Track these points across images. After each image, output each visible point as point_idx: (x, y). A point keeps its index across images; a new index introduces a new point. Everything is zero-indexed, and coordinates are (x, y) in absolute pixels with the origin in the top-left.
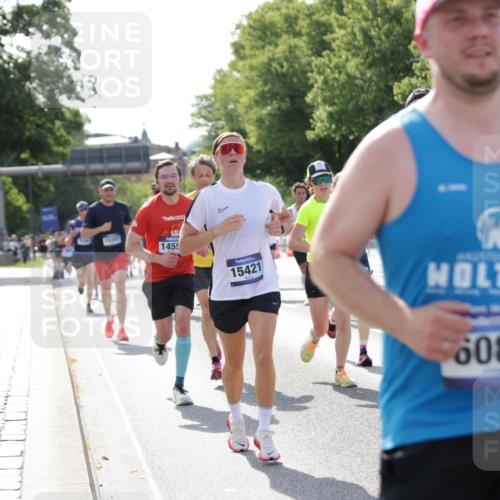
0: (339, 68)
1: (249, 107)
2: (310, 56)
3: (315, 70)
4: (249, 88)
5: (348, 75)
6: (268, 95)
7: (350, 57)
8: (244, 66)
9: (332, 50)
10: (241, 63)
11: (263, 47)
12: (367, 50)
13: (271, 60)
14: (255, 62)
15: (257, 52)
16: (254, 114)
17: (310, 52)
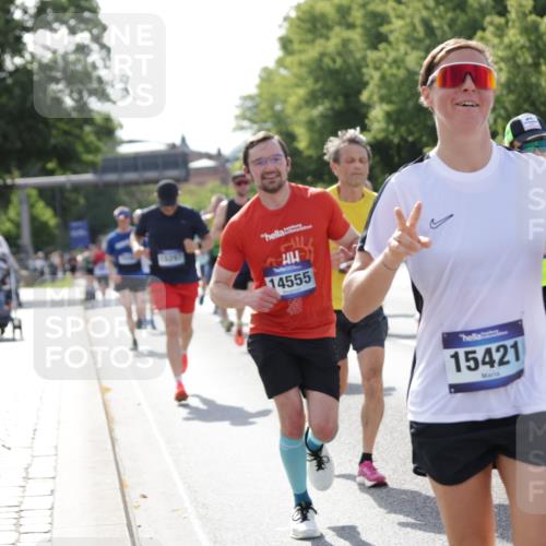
0: (397, 63)
1: (299, 108)
2: (365, 50)
3: (371, 65)
4: (298, 86)
5: (408, 70)
6: (319, 94)
7: (409, 51)
8: (292, 63)
9: (389, 43)
10: (289, 60)
11: (313, 41)
12: (427, 42)
13: (323, 55)
14: (304, 57)
15: (306, 47)
16: (304, 116)
17: (365, 45)
